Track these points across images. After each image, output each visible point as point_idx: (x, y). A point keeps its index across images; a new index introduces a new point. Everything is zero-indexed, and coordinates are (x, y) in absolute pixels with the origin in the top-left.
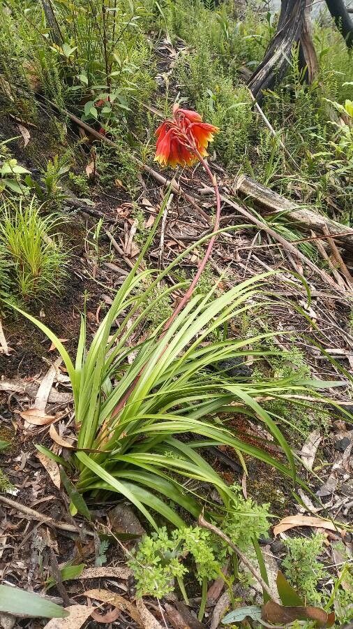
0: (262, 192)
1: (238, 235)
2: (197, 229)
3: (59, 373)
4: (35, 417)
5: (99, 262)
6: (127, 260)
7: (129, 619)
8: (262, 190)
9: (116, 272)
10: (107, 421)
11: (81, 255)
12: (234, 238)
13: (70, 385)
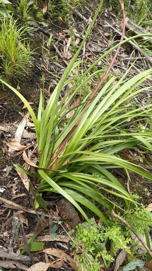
0: (137, 28)
1: (122, 52)
2: (101, 47)
3: (28, 121)
4: (15, 146)
5: (50, 61)
6: (65, 61)
7: (69, 266)
8: (137, 26)
9: (59, 67)
10: (56, 151)
11: (40, 57)
12: (120, 53)
13: (34, 128)
